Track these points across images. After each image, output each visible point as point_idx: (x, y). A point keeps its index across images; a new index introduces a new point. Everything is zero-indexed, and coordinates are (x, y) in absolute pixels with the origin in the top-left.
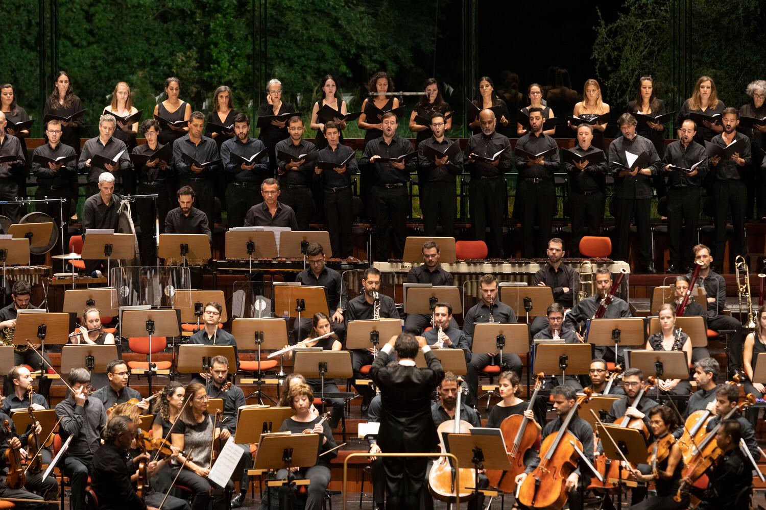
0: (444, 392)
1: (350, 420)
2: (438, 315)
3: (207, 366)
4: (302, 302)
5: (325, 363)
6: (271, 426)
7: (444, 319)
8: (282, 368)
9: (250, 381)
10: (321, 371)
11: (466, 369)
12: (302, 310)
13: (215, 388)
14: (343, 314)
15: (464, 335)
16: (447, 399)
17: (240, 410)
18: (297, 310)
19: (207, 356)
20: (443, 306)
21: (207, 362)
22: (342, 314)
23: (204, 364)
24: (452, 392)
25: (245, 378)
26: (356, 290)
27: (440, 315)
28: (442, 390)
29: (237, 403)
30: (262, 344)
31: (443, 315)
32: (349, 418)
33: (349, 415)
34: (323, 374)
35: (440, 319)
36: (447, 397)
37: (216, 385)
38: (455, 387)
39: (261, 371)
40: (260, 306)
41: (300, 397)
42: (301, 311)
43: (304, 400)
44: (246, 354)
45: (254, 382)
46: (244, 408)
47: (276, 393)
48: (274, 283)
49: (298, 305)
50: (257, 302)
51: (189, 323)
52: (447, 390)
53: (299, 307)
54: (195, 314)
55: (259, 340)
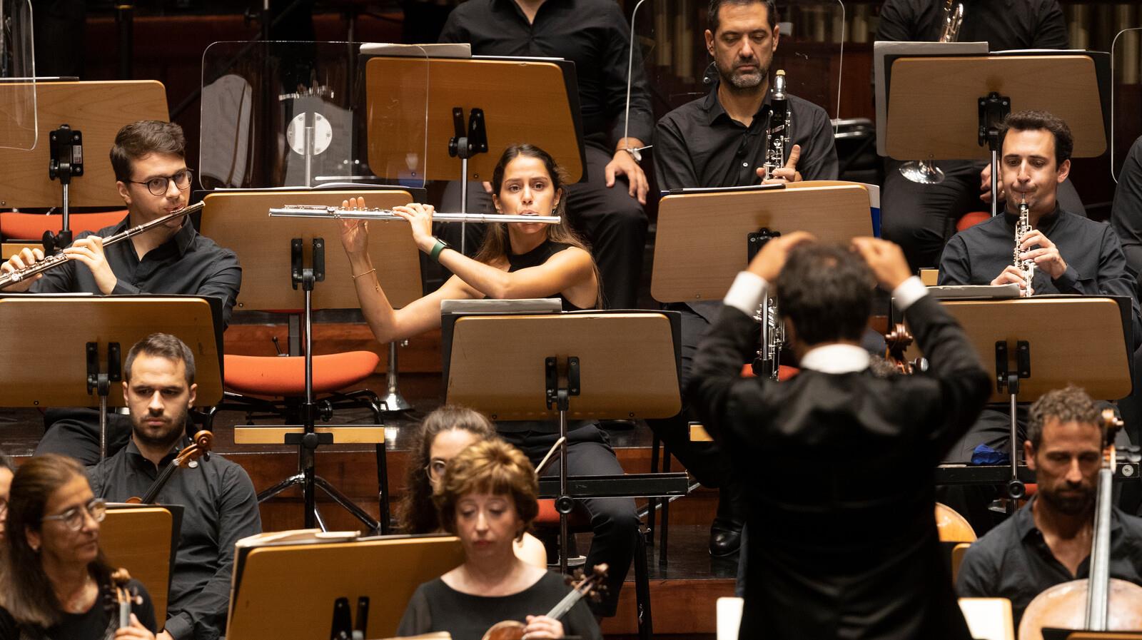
0: (1047, 465)
1: (670, 582)
2: (1015, 161)
3: (103, 378)
4: (472, 119)
5: (569, 359)
6: (364, 612)
7: (1039, 176)
8: (392, 380)
9: (274, 435)
10: (556, 390)
11: (1126, 375)
12: (476, 150)
13: (140, 465)
14: (646, 163)
15: (1116, 243)
16: (1059, 490)
17: (245, 551)
18: (454, 152)
19: (104, 340)
20: (1037, 125)
21: (103, 364)
22: (640, 164)
23: (93, 370)
24: (1081, 467)
25: (250, 422)
26: (685, 70)
27: (1024, 163)
28: (1041, 456)
29: (228, 524)
30: (317, 285)
31: (1036, 162)
32: (664, 575)
33: (663, 563)
34: (563, 404)
35: (1023, 175)
36: (1059, 482)
37: (145, 454)
38: (1093, 447)
39: (315, 392)
40: (310, 137)
41: (481, 501)
42: (469, 154)
43: (497, 513)
44: (251, 327)
45: (287, 436)
46: (255, 541)
47: (374, 479)
48: (366, 46)
49: (459, 133)
50: (298, 122)
51: (22, 210)
52: (1064, 458)
53: (463, 141)
54: (53, 175)
55: (308, 273)
